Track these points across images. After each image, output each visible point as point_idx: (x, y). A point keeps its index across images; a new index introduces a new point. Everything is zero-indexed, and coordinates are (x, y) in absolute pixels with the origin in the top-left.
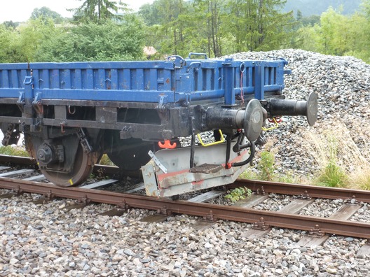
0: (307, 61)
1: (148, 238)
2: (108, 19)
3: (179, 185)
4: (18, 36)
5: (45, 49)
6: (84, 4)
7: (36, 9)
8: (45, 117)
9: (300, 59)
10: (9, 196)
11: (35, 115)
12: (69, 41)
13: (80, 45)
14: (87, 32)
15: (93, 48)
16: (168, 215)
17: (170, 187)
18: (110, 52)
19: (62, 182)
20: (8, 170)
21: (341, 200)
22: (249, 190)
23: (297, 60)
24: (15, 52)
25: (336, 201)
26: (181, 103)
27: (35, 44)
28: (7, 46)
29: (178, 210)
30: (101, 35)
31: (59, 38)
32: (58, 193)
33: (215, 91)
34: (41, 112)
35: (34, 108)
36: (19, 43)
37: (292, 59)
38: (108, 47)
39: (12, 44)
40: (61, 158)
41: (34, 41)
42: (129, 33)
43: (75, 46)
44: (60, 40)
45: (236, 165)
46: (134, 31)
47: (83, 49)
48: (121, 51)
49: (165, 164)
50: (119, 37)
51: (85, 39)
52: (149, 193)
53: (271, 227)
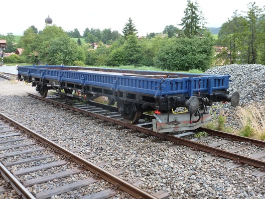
0: (261, 71)
1: (147, 148)
2: (195, 36)
3: (167, 128)
4: (151, 44)
5: (162, 51)
6: (184, 27)
7: (167, 26)
8: (120, 96)
9: (257, 70)
10: (109, 126)
11: (116, 95)
12: (174, 47)
13: (179, 49)
14: (183, 42)
15: (186, 50)
16: (163, 140)
17: (162, 129)
18: (194, 53)
19: (129, 122)
20: (117, 114)
21: (244, 142)
22: (206, 133)
23: (256, 70)
24: (149, 51)
25: (242, 143)
26: (163, 96)
27: (158, 48)
28: (145, 49)
29: (168, 138)
30: (191, 44)
31: (169, 45)
32: (127, 126)
33: (183, 91)
34: (119, 94)
35: (116, 92)
36: (151, 47)
37: (253, 70)
38: (194, 50)
39: (147, 47)
40: (128, 112)
41: (157, 46)
42: (205, 43)
43: (177, 50)
44: (170, 47)
45: (194, 122)
46: (208, 42)
47: (181, 51)
48: (200, 52)
49: (161, 119)
50: (200, 45)
51: (182, 46)
52: (154, 131)
53: (199, 150)
